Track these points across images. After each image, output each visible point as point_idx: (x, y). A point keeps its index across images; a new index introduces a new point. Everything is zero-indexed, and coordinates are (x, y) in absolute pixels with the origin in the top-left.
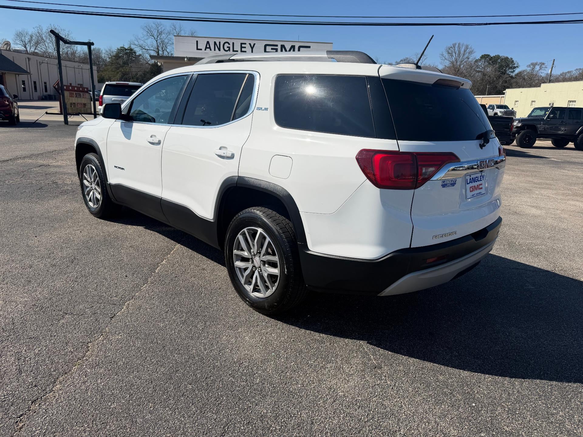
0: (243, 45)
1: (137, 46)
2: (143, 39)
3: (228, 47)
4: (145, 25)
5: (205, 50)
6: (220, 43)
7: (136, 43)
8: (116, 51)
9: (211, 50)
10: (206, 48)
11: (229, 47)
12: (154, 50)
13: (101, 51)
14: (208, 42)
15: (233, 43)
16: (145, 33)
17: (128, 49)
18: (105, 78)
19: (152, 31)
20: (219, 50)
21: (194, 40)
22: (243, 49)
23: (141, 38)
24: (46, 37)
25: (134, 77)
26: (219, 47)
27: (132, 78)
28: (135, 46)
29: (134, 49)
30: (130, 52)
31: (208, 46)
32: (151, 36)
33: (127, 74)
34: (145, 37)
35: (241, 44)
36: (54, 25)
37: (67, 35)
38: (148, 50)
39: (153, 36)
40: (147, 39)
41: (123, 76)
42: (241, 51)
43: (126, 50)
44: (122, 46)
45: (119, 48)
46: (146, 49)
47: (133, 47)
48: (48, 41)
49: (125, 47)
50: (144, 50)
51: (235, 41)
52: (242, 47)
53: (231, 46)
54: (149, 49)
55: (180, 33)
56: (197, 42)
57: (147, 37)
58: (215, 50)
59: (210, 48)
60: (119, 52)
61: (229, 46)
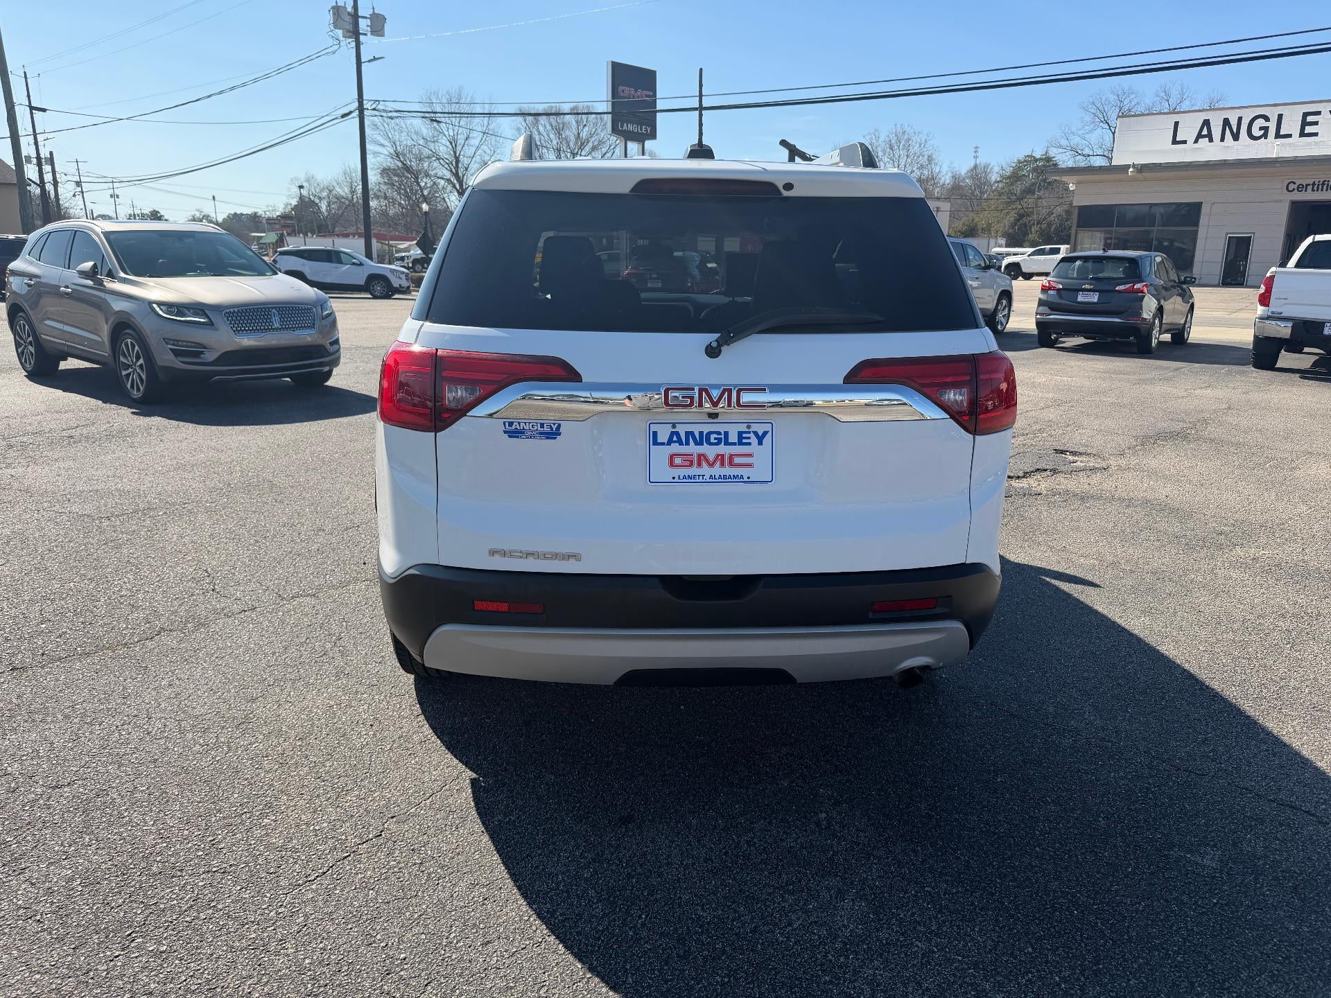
0: (1310, 119)
1: (1064, 150)
2: (1080, 133)
3: (1261, 129)
4: (1091, 100)
5: (1196, 141)
6: (1240, 119)
7: (1064, 142)
8: (1014, 165)
9: (1211, 140)
10: (1199, 136)
11: (1266, 129)
12: (1104, 156)
13: (992, 168)
14: (1206, 123)
15: (1280, 116)
16: (1088, 118)
17: (1040, 159)
18: (980, 227)
19: (1106, 110)
20: (1236, 137)
21: (1170, 121)
22: (1308, 129)
23: (1075, 131)
24: (884, 151)
25: (1044, 220)
26: (1235, 131)
27: (1038, 224)
28: (1060, 150)
29: (1054, 157)
30: (1043, 166)
31: (1205, 132)
32: (1101, 124)
33: (1028, 215)
34: (1087, 127)
35: (1305, 115)
36: (901, 127)
37: (923, 142)
38: (1089, 156)
39: (1107, 123)
40: (1091, 131)
41: (1018, 220)
42: (1302, 134)
43: (1036, 160)
44: (1030, 154)
45: (1021, 157)
46: (1083, 155)
47: (1053, 152)
48: (886, 159)
49: (1034, 155)
50: (1080, 157)
51: (1285, 111)
52: (1304, 124)
53: (1272, 126)
54: (1091, 153)
55: (1178, 107)
56: (1177, 124)
57: (1092, 126)
58: (1222, 139)
59: (1210, 137)
60: (1019, 167)
61: (1267, 124)
